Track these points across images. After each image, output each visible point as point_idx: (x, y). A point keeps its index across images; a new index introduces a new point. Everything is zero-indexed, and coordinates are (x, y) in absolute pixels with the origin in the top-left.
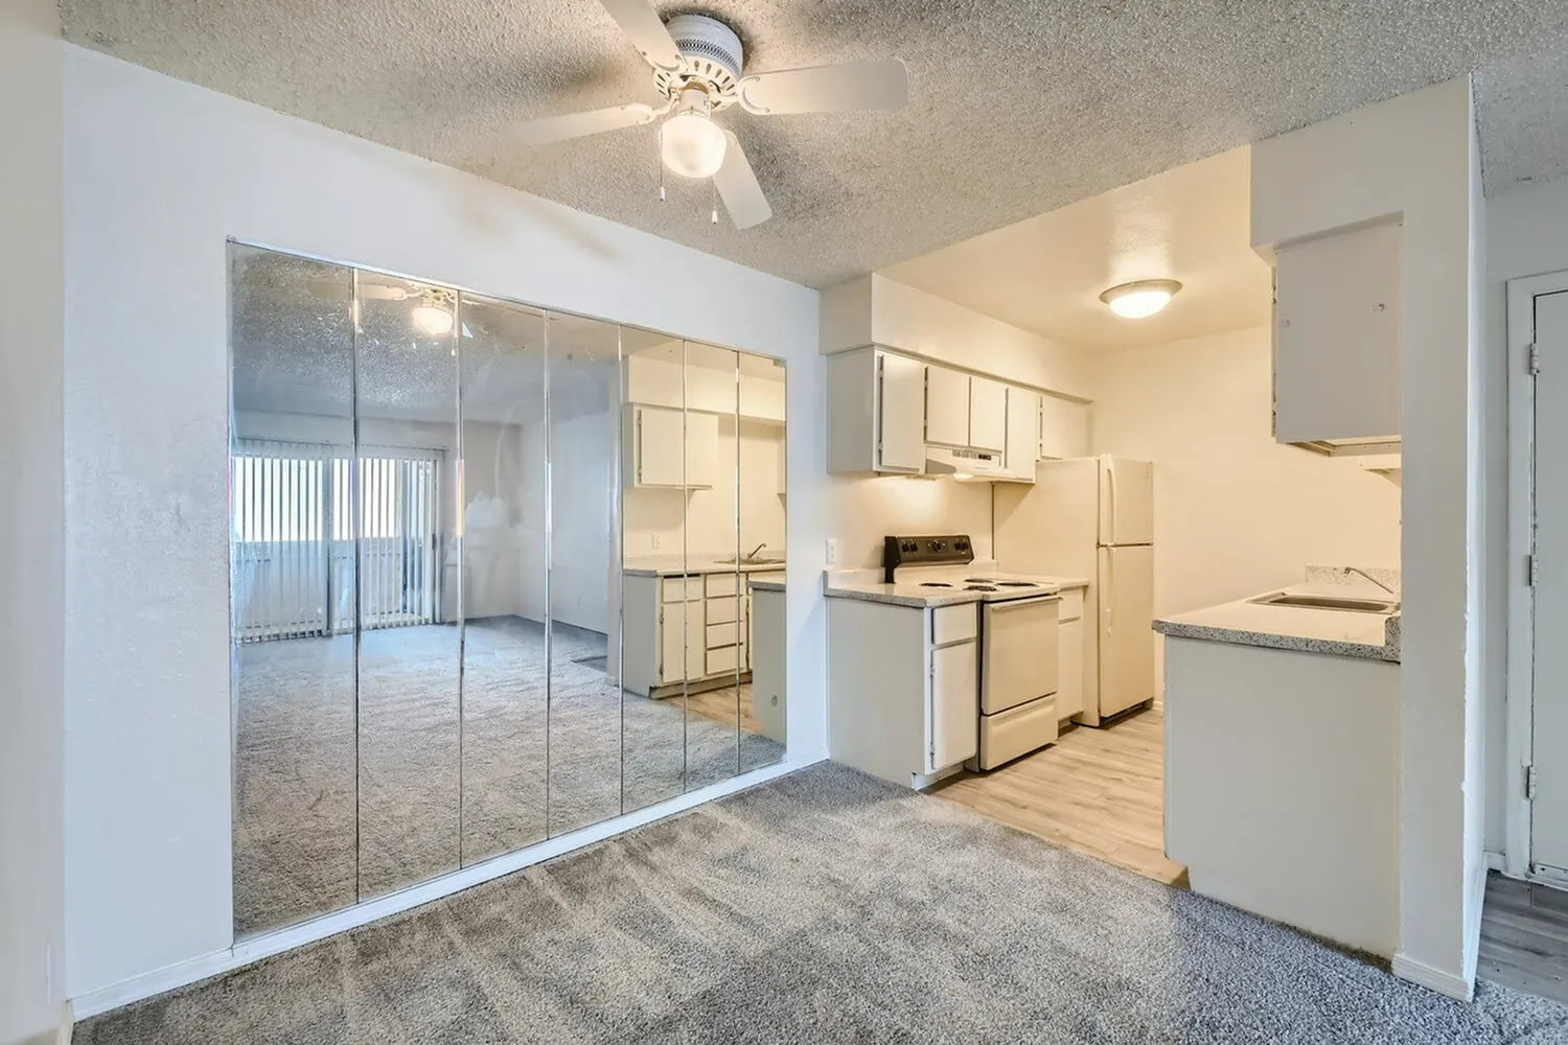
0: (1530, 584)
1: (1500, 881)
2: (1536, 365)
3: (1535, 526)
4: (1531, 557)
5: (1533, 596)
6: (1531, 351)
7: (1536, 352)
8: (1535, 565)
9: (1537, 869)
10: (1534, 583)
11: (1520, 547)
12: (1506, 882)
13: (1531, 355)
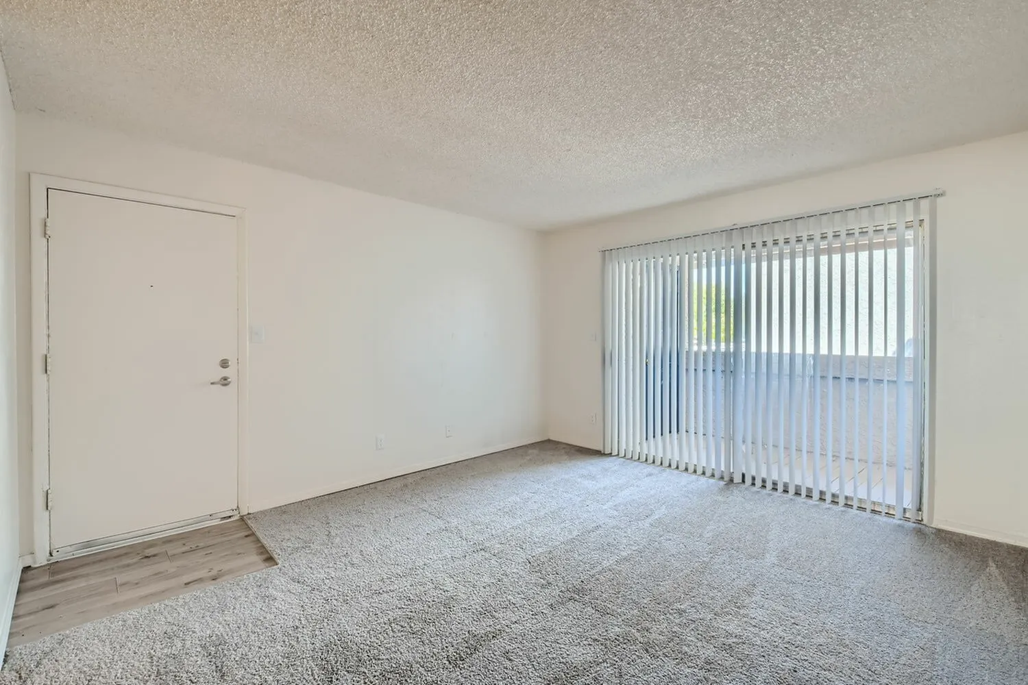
0: (46, 372)
1: (33, 572)
2: (48, 232)
3: (49, 336)
4: (46, 356)
5: (48, 381)
6: (45, 223)
7: (48, 224)
8: (49, 360)
9: (54, 553)
10: (48, 372)
11: (39, 350)
12: (35, 570)
13: (45, 225)
